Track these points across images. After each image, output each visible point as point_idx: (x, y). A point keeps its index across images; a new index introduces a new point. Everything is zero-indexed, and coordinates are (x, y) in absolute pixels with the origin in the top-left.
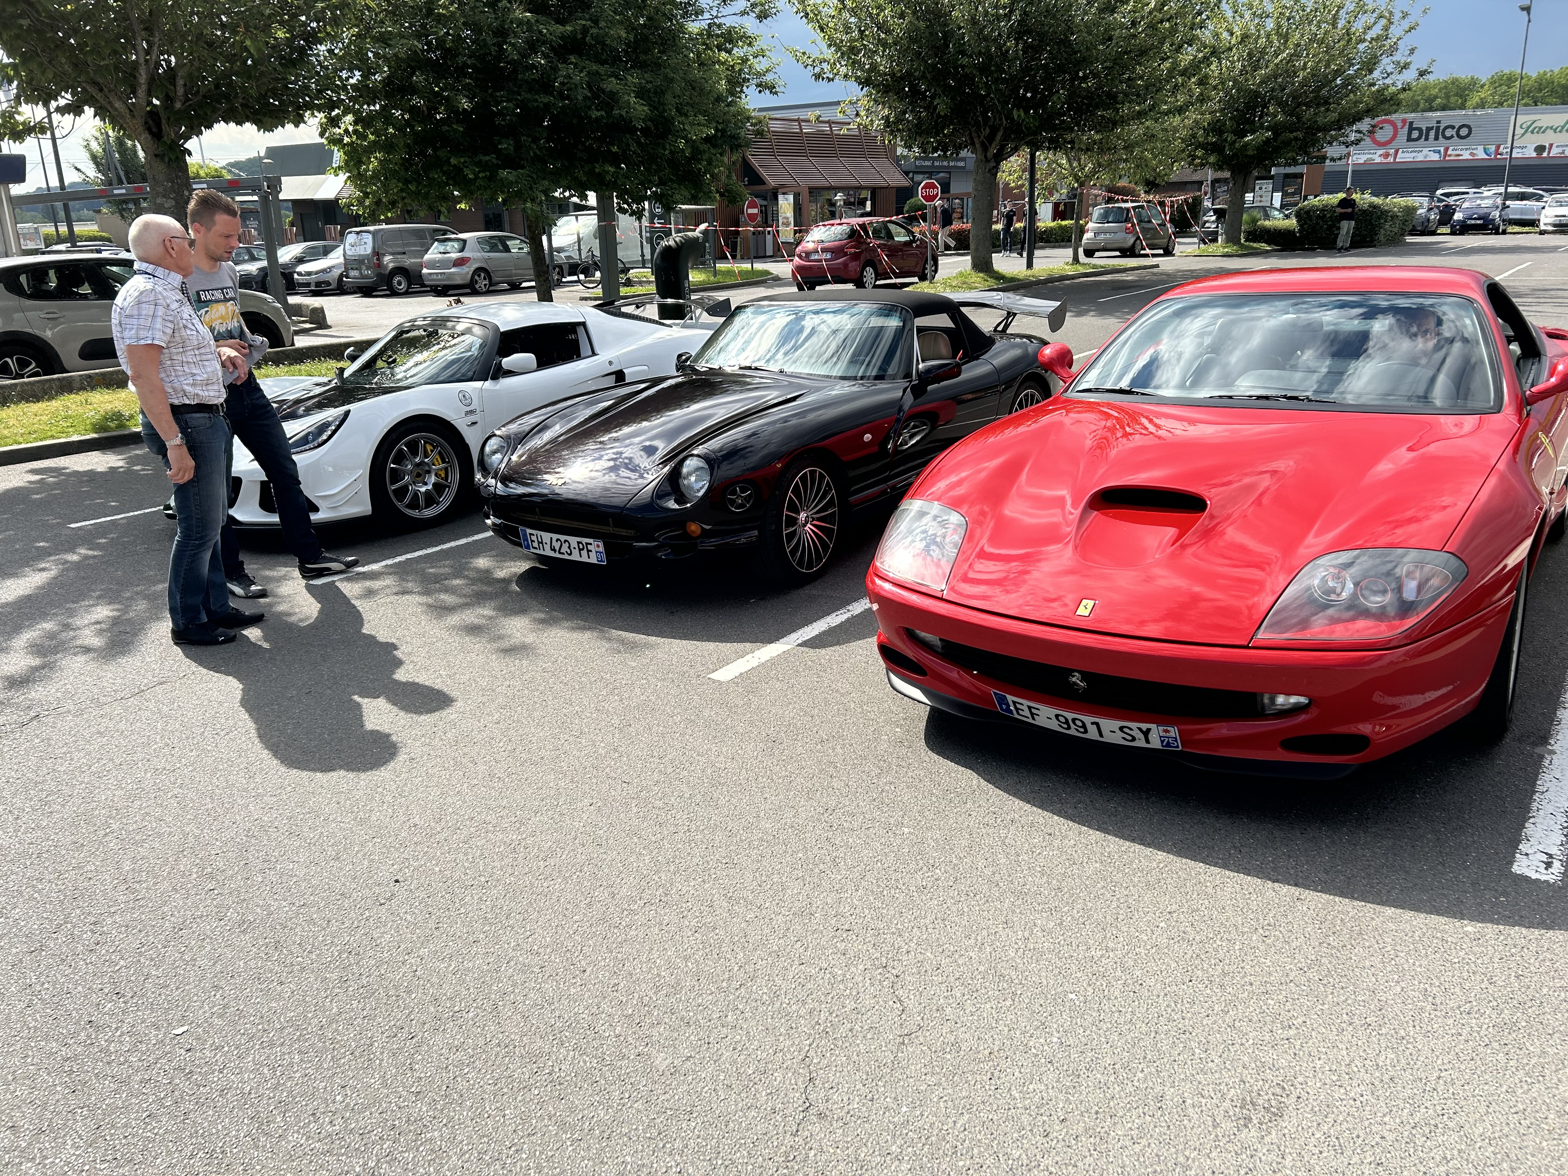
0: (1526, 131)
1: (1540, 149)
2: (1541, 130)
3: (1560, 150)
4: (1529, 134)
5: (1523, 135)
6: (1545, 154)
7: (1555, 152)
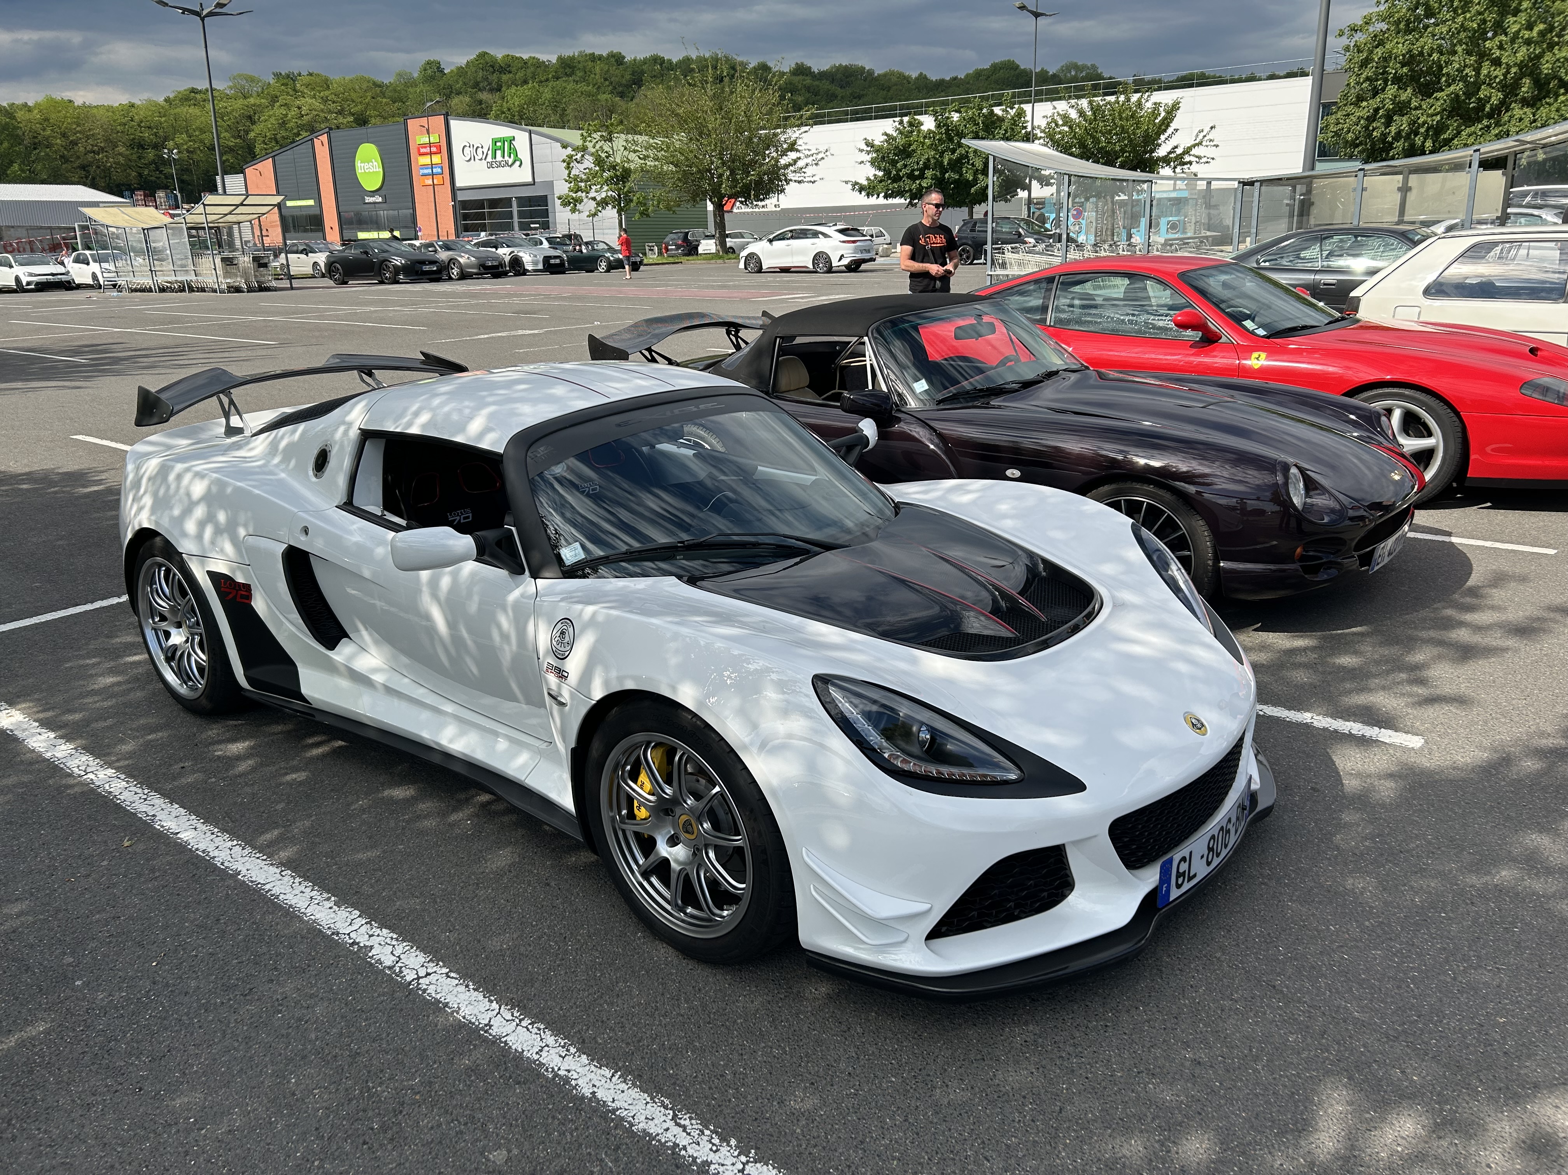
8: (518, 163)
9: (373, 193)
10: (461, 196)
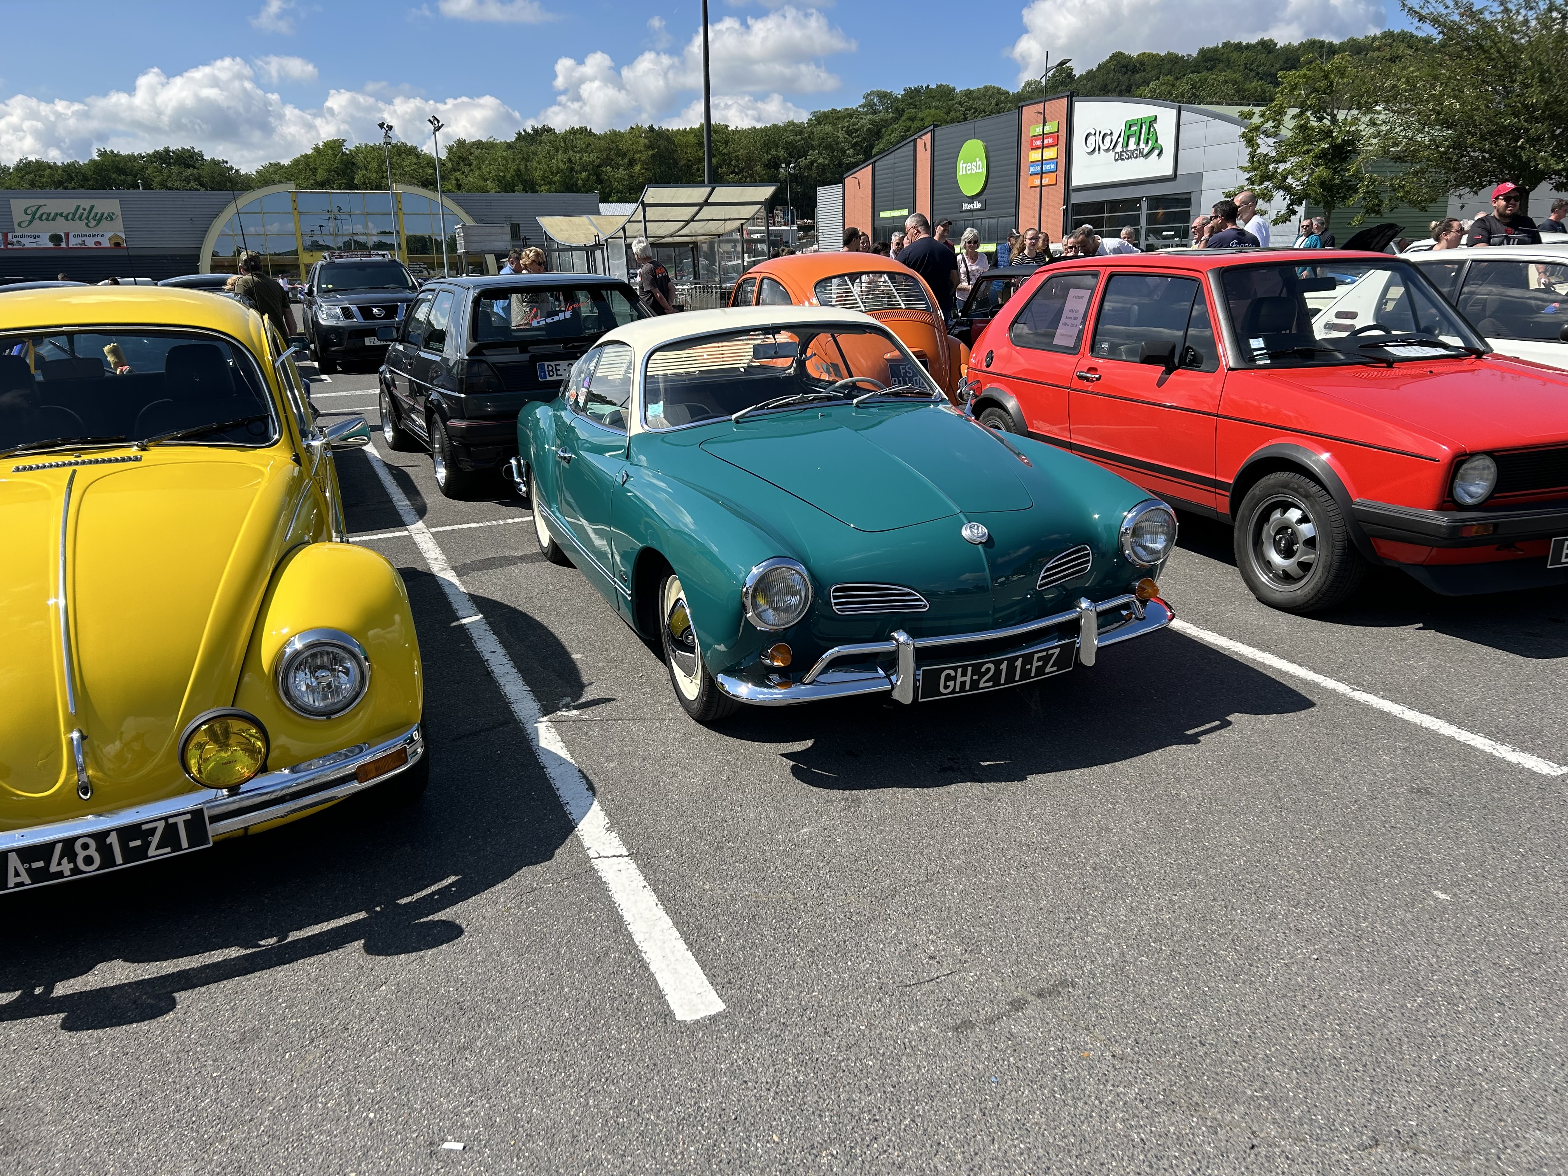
0: (33, 218)
1: (56, 239)
2: (50, 217)
3: (79, 240)
4: (37, 222)
5: (31, 222)
6: (63, 245)
7: (73, 242)
8: (1156, 152)
9: (972, 199)
10: (1076, 199)
